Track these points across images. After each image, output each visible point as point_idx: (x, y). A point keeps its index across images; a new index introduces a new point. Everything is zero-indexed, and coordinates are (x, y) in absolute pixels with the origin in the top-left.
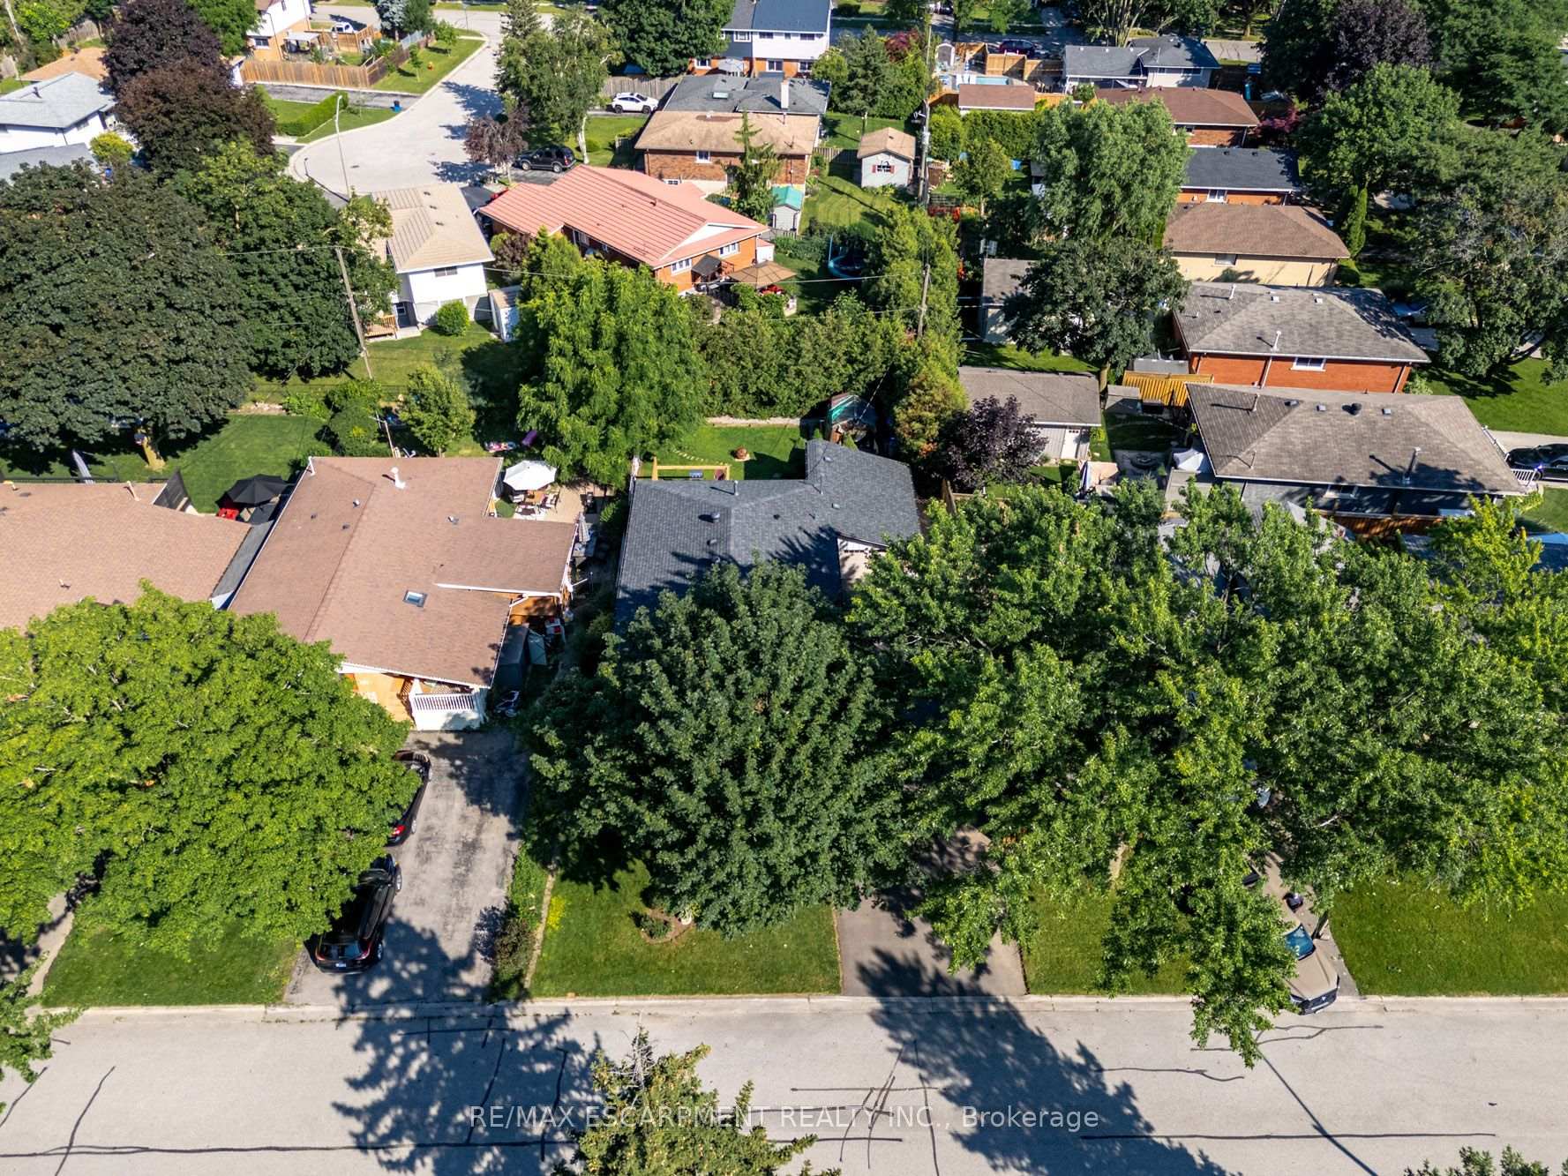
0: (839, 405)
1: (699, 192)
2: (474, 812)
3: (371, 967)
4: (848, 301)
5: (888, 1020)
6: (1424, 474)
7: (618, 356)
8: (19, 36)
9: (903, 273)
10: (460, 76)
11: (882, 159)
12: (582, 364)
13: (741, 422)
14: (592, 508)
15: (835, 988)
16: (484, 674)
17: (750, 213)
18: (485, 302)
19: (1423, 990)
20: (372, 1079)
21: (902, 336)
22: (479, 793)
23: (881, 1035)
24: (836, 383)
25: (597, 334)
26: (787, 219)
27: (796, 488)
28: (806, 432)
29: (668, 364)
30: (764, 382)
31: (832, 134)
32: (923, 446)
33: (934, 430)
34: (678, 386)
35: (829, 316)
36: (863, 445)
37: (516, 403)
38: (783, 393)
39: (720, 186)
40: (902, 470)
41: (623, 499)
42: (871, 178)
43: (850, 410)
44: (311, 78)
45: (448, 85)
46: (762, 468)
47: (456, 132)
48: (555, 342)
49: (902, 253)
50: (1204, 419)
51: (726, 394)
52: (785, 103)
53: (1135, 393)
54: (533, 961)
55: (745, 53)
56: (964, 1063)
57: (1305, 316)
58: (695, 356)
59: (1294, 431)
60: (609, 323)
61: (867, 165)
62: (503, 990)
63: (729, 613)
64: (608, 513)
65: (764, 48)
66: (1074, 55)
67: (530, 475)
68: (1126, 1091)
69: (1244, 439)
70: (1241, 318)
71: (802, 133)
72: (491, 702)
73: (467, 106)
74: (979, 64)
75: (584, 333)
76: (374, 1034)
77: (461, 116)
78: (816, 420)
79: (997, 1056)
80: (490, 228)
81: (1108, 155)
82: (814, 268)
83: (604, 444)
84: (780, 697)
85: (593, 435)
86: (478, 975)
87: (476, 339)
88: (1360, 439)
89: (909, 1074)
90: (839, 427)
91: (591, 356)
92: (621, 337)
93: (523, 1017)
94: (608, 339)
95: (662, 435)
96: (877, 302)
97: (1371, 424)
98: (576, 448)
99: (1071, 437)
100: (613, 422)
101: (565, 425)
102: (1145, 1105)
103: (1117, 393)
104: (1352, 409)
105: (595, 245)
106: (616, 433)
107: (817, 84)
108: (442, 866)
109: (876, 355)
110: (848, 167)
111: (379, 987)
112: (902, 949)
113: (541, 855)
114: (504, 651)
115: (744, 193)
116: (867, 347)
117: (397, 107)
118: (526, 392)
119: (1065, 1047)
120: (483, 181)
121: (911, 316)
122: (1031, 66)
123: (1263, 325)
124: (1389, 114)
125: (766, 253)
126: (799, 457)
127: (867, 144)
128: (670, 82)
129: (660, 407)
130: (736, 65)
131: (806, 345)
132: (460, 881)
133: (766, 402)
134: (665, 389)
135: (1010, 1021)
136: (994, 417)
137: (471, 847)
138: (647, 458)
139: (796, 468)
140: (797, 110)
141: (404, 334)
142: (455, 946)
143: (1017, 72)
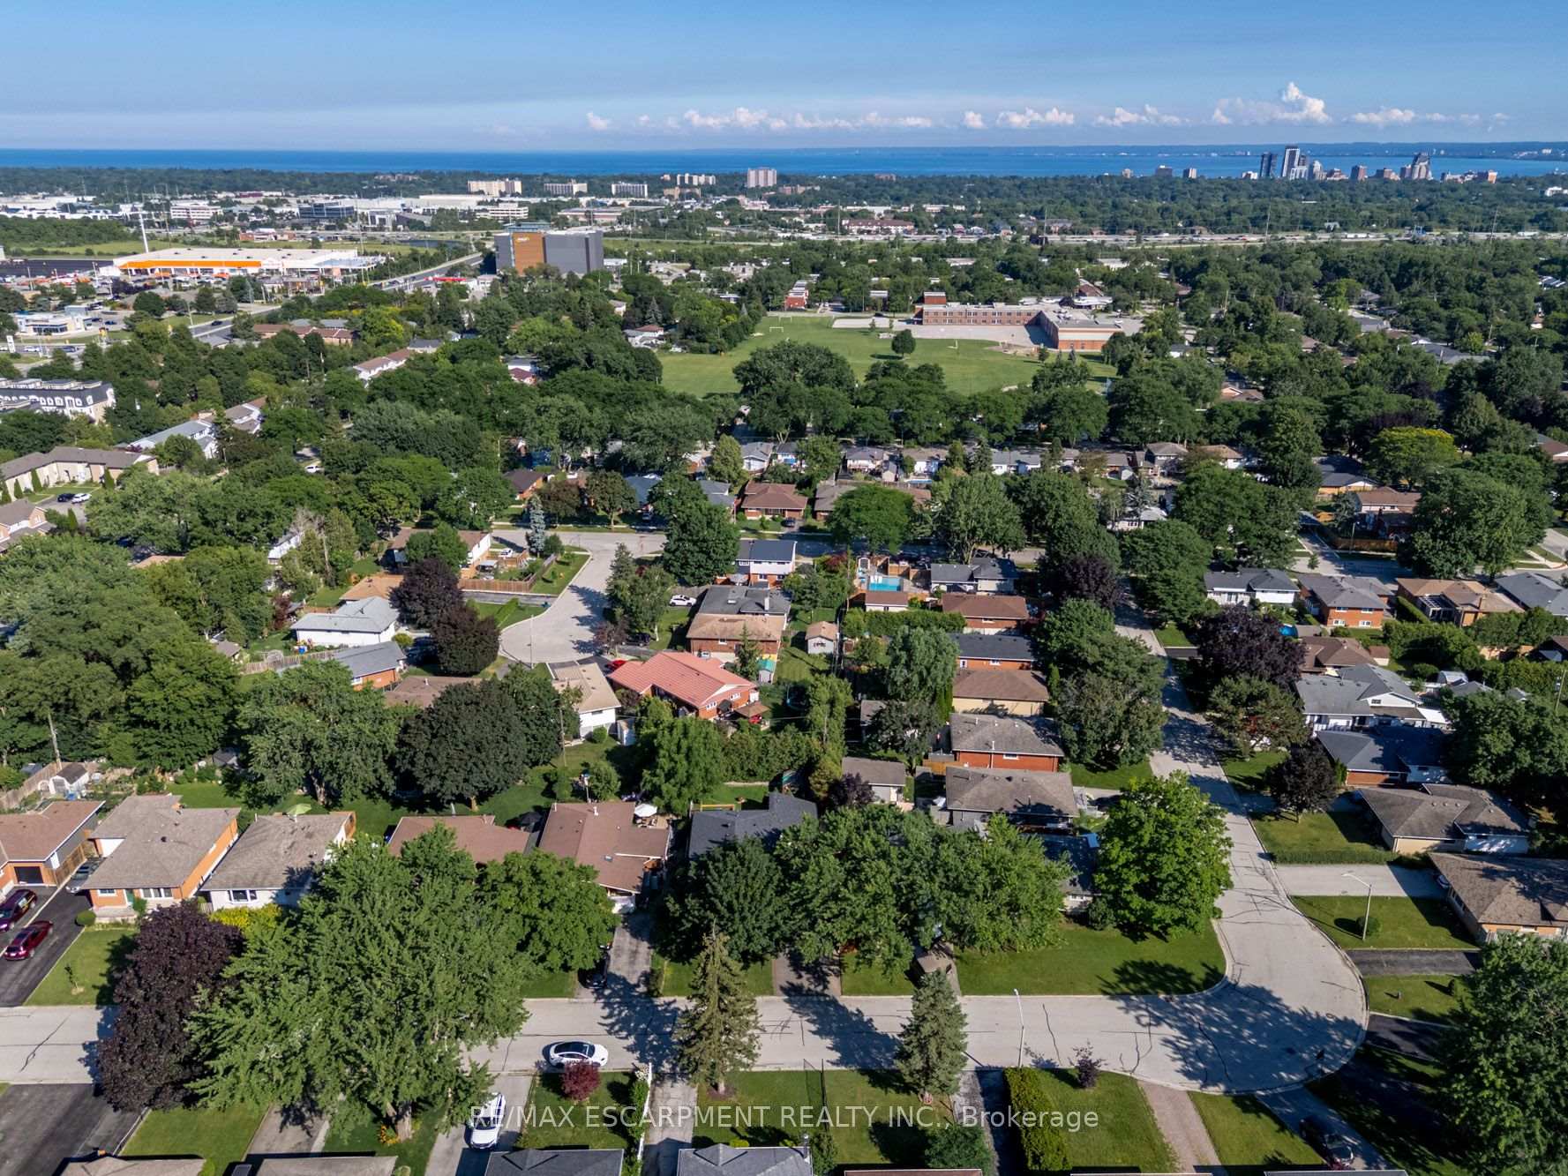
0: (786, 776)
1: (718, 662)
2: (634, 941)
3: (605, 987)
4: (791, 728)
5: (789, 1002)
6: (1039, 807)
7: (687, 757)
8: (328, 568)
9: (819, 714)
10: (579, 580)
11: (818, 640)
12: (672, 760)
13: (741, 784)
14: (674, 824)
15: (772, 994)
16: (637, 888)
17: (746, 675)
18: (614, 727)
19: (985, 993)
20: (610, 1016)
21: (815, 742)
22: (636, 934)
23: (787, 1006)
24: (785, 766)
25: (679, 747)
26: (766, 676)
27: (763, 813)
28: (771, 788)
29: (708, 759)
30: (751, 765)
31: (794, 619)
32: (822, 795)
33: (826, 787)
34: (713, 769)
35: (781, 735)
36: (798, 795)
37: (641, 777)
38: (760, 770)
39: (731, 658)
40: (813, 806)
41: (688, 821)
42: (813, 650)
43: (791, 778)
44: (495, 587)
45: (572, 587)
46: (750, 805)
47: (583, 621)
48: (662, 752)
49: (819, 702)
50: (949, 783)
51: (734, 771)
52: (767, 607)
53: (929, 770)
54: (662, 985)
55: (746, 571)
56: (815, 1013)
57: (1009, 733)
58: (720, 755)
59: (984, 789)
60: (684, 743)
61: (811, 643)
62: (651, 994)
63: (735, 850)
64: (681, 826)
65: (755, 568)
66: (937, 569)
67: (647, 810)
68: (871, 1020)
69: (962, 792)
70: (979, 734)
71: (775, 625)
72: (639, 900)
73: (585, 603)
74: (884, 569)
75: (674, 748)
76: (607, 1005)
77: (584, 611)
78: (776, 783)
79: (827, 1011)
80: (615, 685)
81: (918, 656)
82: (780, 702)
83: (679, 795)
84: (751, 875)
85: (674, 791)
86: (642, 989)
87: (611, 745)
88: (1012, 792)
89: (796, 1016)
90: (786, 786)
91: (676, 757)
92: (689, 749)
93: (660, 1001)
94: (684, 749)
95: (705, 791)
96: (804, 727)
97: (1017, 785)
98: (667, 797)
99: (893, 791)
100: (683, 785)
101: (664, 788)
102: (875, 1024)
103: (920, 770)
104: (1009, 779)
105: (668, 695)
106: (685, 790)
107: (786, 593)
108: (625, 958)
109: (803, 753)
110: (800, 642)
111: (607, 992)
112: (796, 982)
113: (663, 953)
114: (644, 880)
115: (744, 661)
116: (799, 749)
117: (546, 606)
118: (646, 773)
119: (852, 1009)
120: (601, 652)
121: (820, 734)
122: (913, 573)
123: (989, 737)
124: (1075, 624)
125: (755, 696)
126: (766, 800)
127: (810, 631)
128: (703, 588)
129: (704, 778)
130: (741, 578)
131: (771, 748)
132: (632, 963)
133: (752, 774)
134: (707, 771)
135: (834, 1002)
136: (851, 781)
137: (635, 953)
138: (696, 802)
139: (765, 805)
140: (774, 612)
141: (575, 743)
142: (633, 980)
143: (906, 575)
